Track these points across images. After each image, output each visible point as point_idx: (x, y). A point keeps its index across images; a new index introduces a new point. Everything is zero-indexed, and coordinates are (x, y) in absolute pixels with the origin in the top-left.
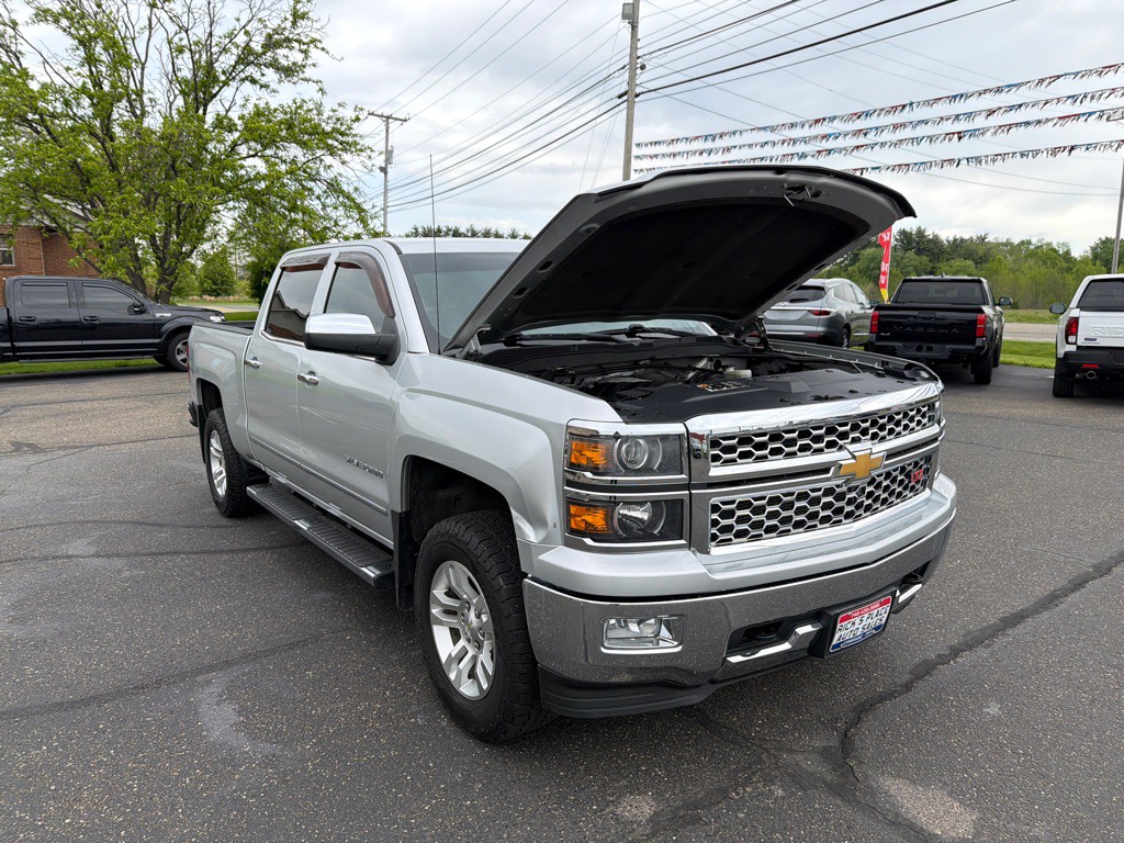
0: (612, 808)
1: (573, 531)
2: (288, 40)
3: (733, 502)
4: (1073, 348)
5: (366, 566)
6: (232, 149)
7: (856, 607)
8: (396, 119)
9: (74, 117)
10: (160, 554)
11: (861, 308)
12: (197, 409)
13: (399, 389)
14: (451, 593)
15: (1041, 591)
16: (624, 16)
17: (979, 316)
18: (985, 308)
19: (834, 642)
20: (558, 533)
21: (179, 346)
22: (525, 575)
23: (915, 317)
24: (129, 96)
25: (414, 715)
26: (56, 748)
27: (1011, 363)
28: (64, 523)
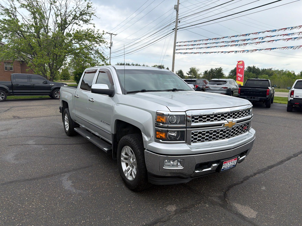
0: (165, 208)
1: (157, 138)
2: (86, 13)
3: (197, 132)
4: (292, 99)
5: (105, 148)
6: (71, 41)
7: (228, 160)
8: (114, 34)
9: (30, 32)
10: (52, 144)
11: (236, 87)
12: (61, 108)
13: (115, 103)
14: (126, 154)
15: (279, 160)
16: (175, 8)
17: (268, 89)
18: (269, 88)
19: (222, 169)
20: (153, 139)
21: (56, 93)
22: (145, 149)
23: (250, 89)
24: (44, 27)
25: (116, 185)
26: (27, 190)
27: (276, 103)
28: (27, 136)
